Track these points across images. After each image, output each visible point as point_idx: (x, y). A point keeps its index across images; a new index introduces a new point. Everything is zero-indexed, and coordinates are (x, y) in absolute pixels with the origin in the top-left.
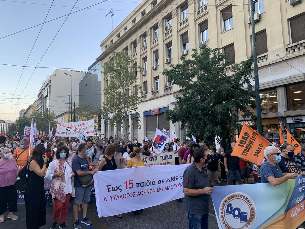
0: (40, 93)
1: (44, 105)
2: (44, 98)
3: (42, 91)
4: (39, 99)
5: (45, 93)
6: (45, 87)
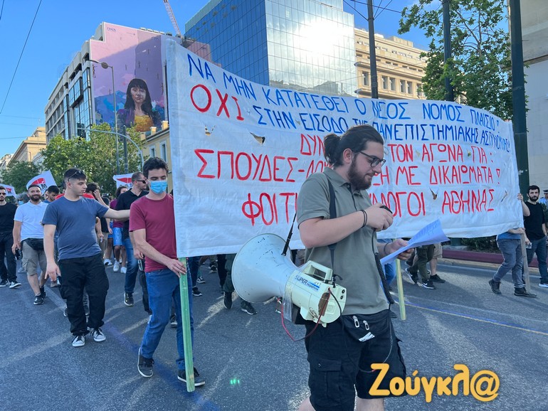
0: (54, 102)
1: (69, 127)
2: (68, 111)
4: (51, 119)
5: (71, 97)
6: (69, 80)
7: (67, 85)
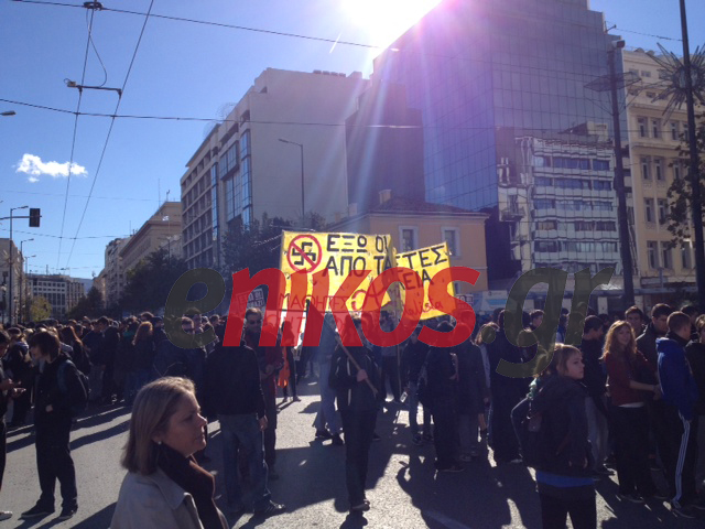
0: (195, 171)
2: (217, 184)
3: (201, 163)
4: (190, 192)
5: (222, 166)
6: (219, 145)
7: (216, 150)
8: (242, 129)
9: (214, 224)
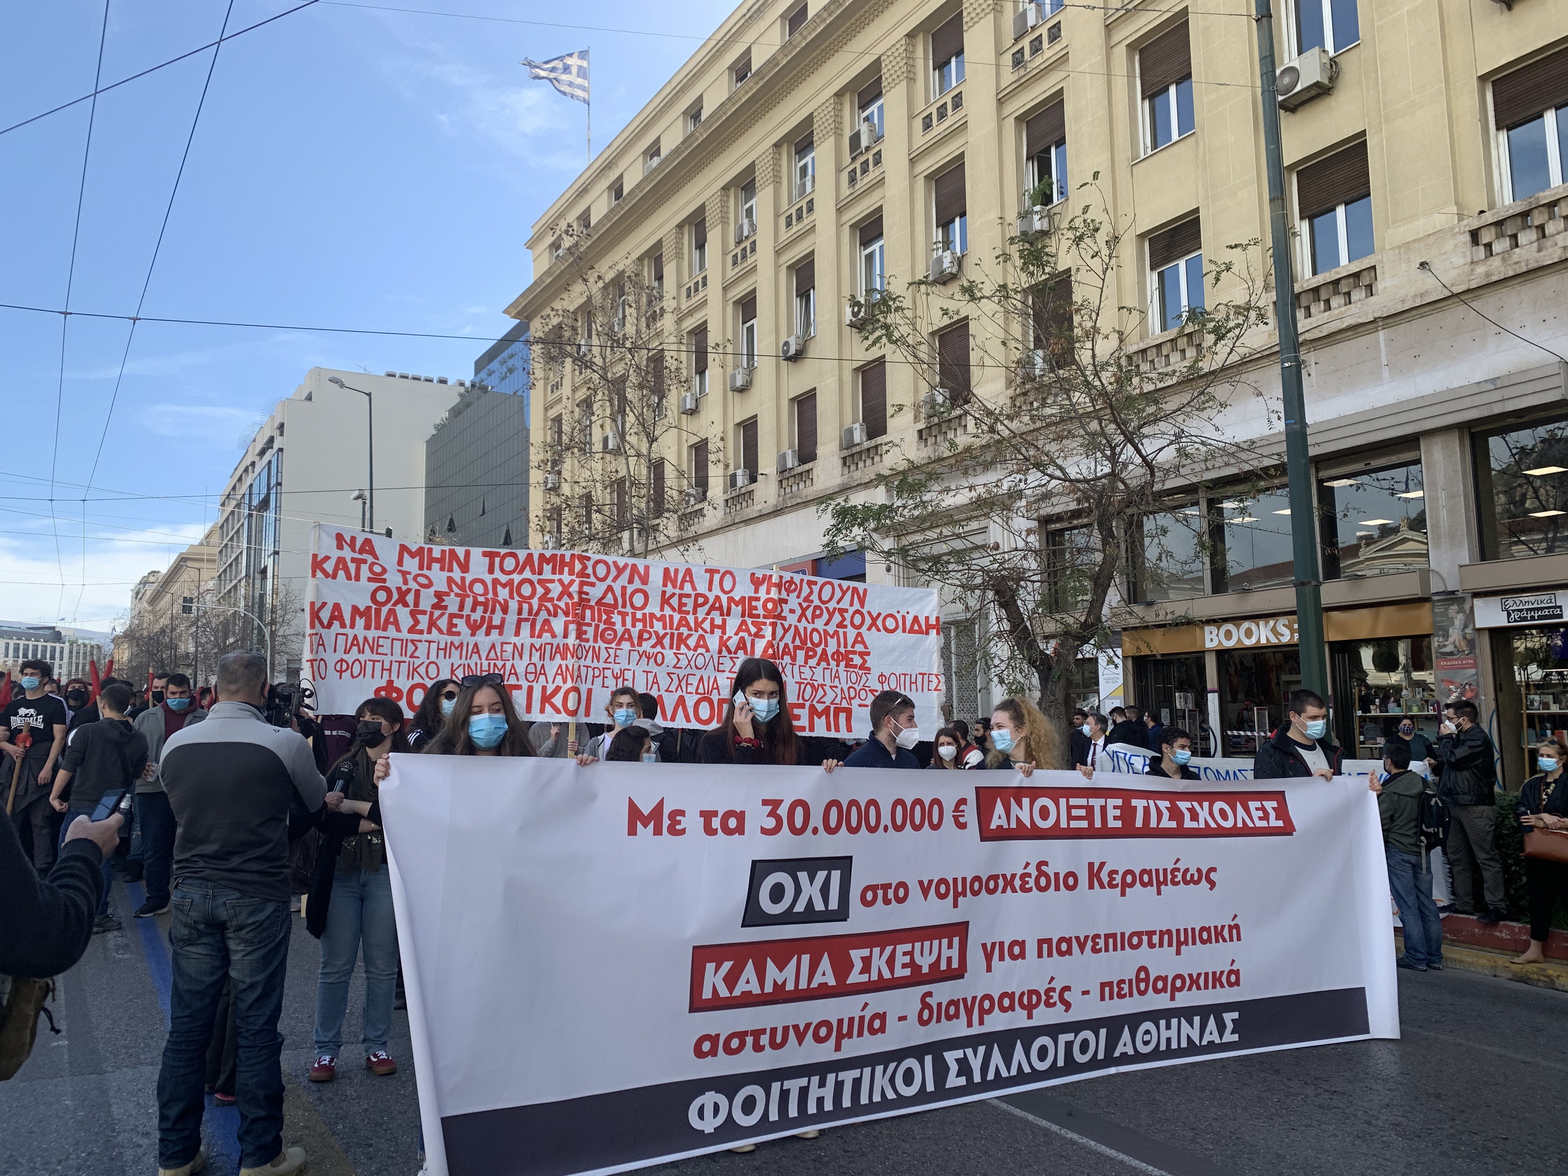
0: (234, 488)
1: (249, 547)
2: (250, 515)
5: (255, 490)
6: (257, 459)
7: (253, 464)
8: (276, 445)
9: (244, 574)
